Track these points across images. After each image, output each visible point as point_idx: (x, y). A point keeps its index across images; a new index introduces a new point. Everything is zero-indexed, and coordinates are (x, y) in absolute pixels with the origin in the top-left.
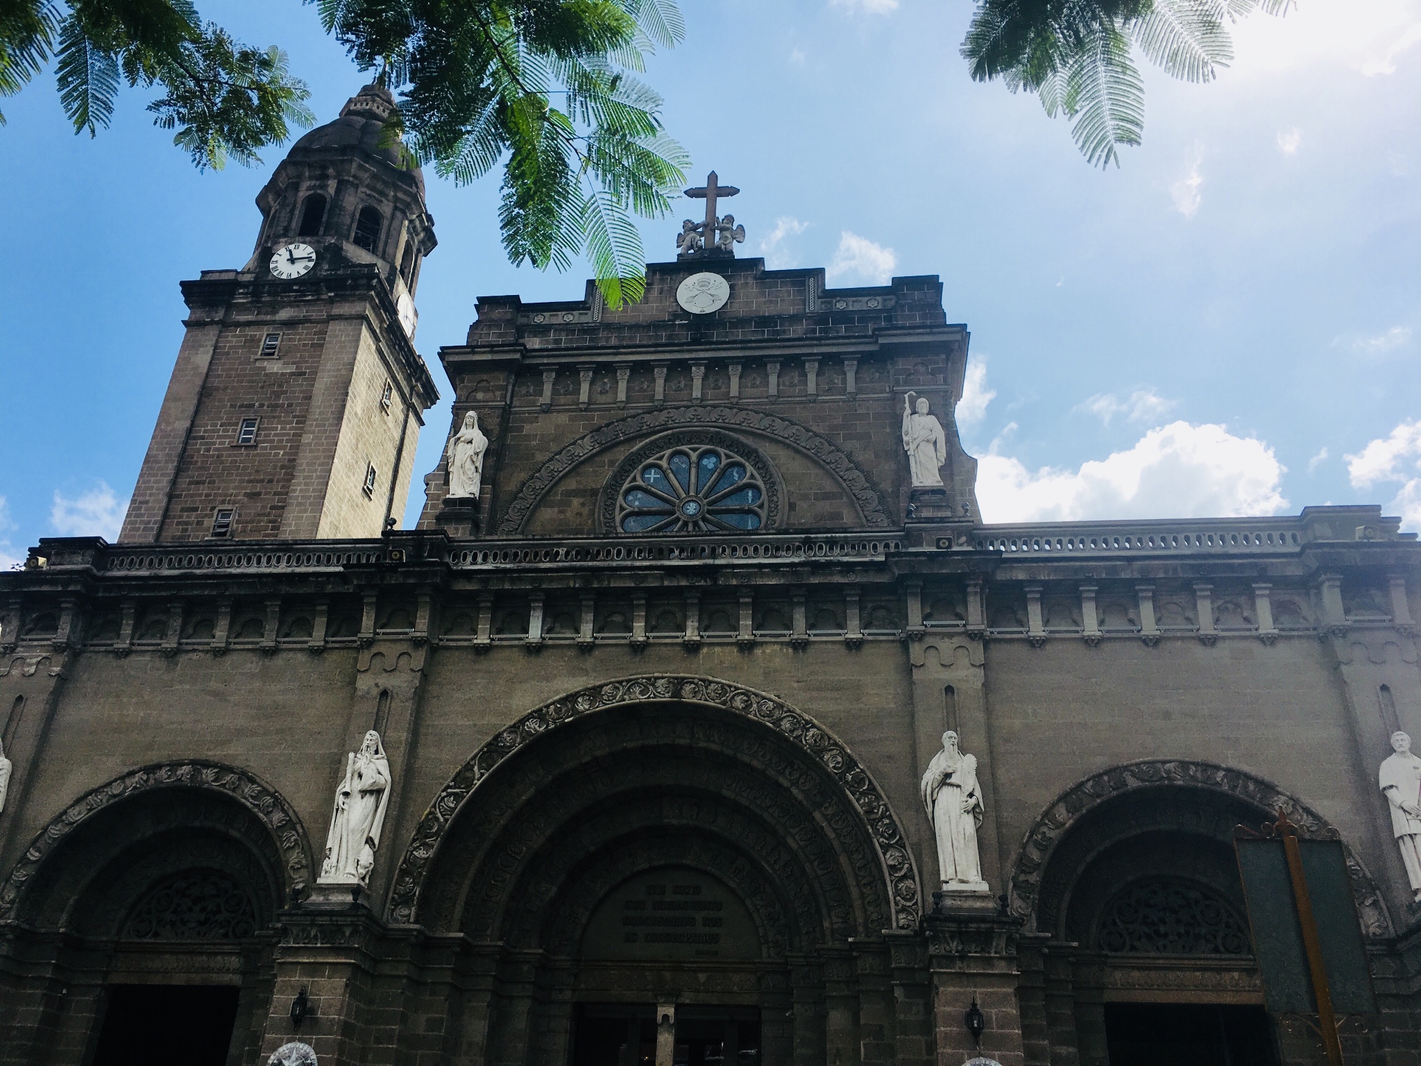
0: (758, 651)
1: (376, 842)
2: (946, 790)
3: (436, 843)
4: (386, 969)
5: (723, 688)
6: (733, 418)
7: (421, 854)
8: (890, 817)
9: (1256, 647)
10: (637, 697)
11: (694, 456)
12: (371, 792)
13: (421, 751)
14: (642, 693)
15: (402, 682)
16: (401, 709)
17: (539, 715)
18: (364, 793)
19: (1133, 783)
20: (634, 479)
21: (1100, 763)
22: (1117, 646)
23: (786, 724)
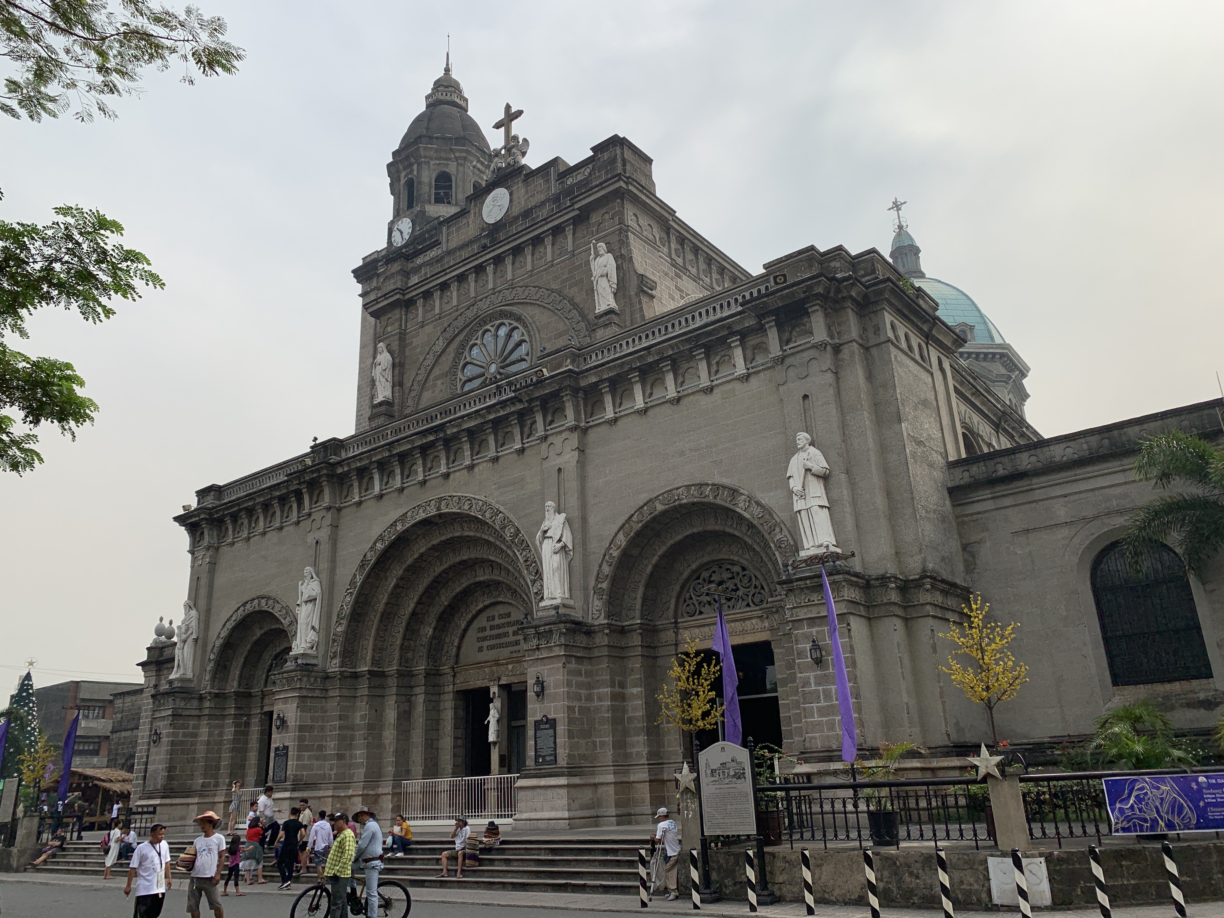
0: (476, 470)
1: (317, 627)
2: (546, 541)
3: (344, 622)
4: (331, 694)
5: (460, 499)
6: (509, 295)
7: (339, 629)
8: (535, 562)
9: (738, 385)
10: (422, 515)
11: (492, 329)
12: (311, 601)
13: (338, 571)
14: (424, 511)
15: (324, 534)
16: (325, 548)
17: (381, 538)
18: (306, 602)
19: (660, 508)
20: (465, 358)
21: (644, 497)
22: (657, 409)
23: (488, 515)
